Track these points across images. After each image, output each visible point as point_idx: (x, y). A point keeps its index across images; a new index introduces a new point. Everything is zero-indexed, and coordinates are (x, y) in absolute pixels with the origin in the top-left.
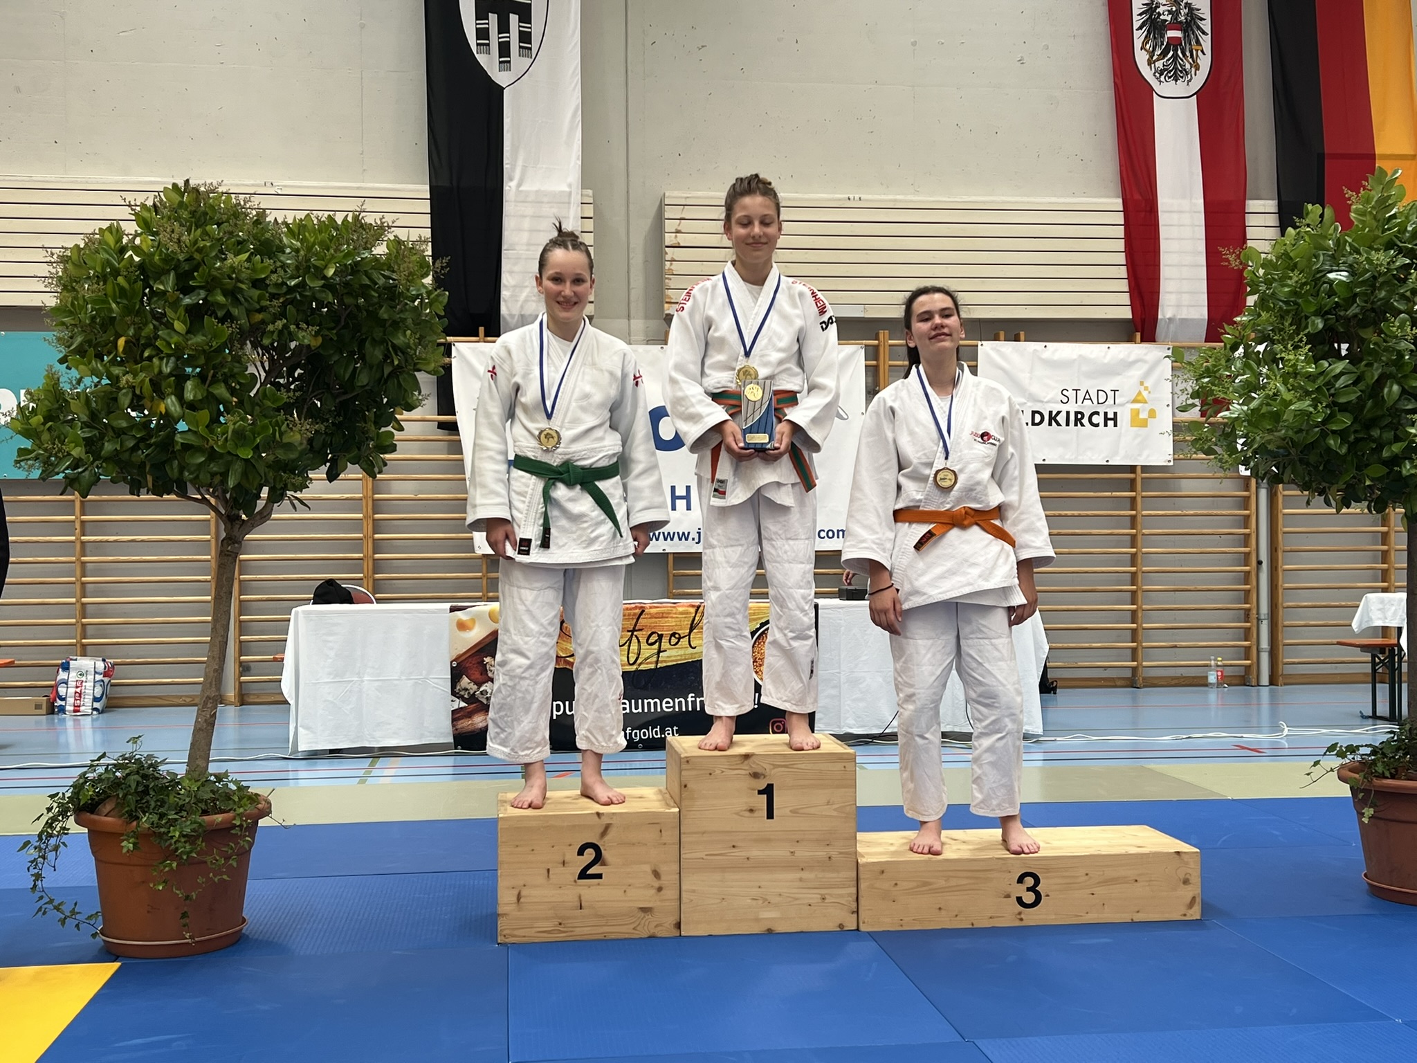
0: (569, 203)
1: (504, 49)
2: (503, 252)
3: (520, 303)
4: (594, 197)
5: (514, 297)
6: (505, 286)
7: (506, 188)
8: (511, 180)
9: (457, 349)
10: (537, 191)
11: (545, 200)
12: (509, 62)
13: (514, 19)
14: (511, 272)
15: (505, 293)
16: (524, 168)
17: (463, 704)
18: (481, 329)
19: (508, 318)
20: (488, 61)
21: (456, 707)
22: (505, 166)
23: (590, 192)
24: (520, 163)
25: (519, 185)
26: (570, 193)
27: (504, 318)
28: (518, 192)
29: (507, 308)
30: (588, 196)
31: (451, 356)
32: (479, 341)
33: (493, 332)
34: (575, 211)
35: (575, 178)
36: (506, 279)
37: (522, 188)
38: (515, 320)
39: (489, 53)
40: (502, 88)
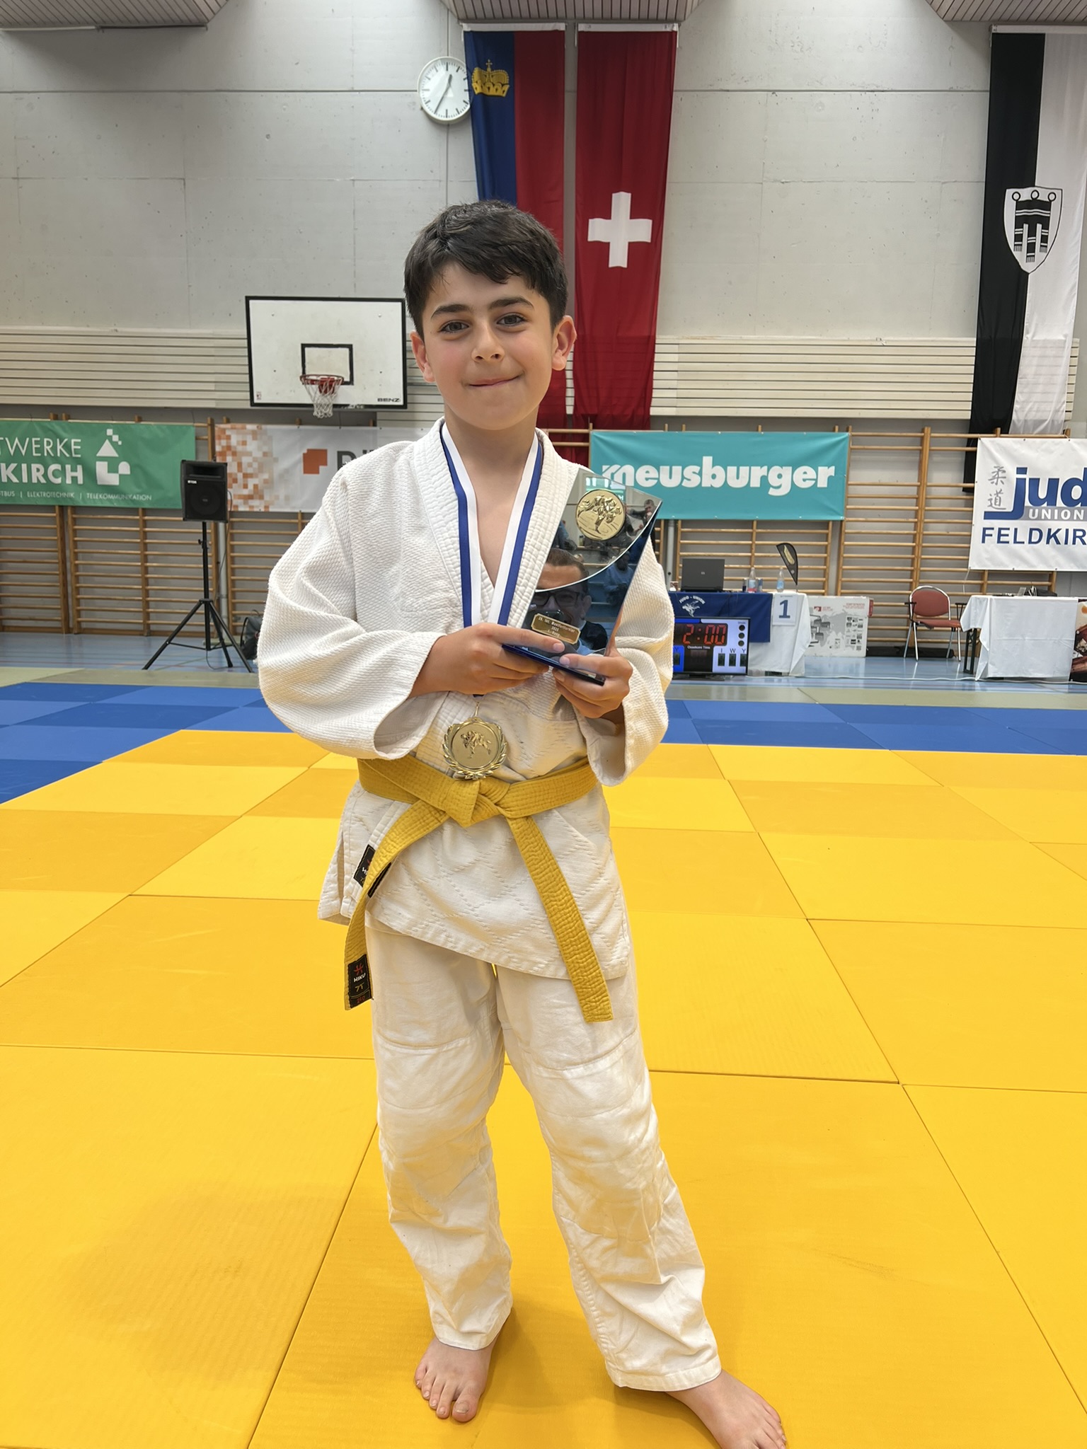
0: (1064, 347)
1: (1031, 248)
2: (1018, 380)
3: (1025, 413)
4: (1080, 343)
5: (1022, 409)
6: (1017, 401)
7: (1024, 338)
8: (1028, 333)
9: (982, 442)
10: (1044, 340)
11: (1049, 345)
12: (1034, 256)
13: (1039, 226)
14: (1021, 393)
15: (1016, 406)
16: (1037, 325)
17: (1080, 655)
18: (999, 429)
19: (1016, 422)
20: (1020, 256)
21: (1076, 656)
22: (1025, 324)
23: (1078, 340)
24: (1035, 320)
25: (1033, 336)
26: (1065, 341)
27: (1014, 421)
28: (1033, 341)
29: (1017, 414)
30: (1076, 343)
31: (976, 446)
32: (996, 437)
33: (1005, 431)
34: (1067, 352)
35: (1069, 330)
36: (1018, 397)
37: (1035, 338)
38: (1021, 423)
39: (1021, 250)
40: (1027, 274)
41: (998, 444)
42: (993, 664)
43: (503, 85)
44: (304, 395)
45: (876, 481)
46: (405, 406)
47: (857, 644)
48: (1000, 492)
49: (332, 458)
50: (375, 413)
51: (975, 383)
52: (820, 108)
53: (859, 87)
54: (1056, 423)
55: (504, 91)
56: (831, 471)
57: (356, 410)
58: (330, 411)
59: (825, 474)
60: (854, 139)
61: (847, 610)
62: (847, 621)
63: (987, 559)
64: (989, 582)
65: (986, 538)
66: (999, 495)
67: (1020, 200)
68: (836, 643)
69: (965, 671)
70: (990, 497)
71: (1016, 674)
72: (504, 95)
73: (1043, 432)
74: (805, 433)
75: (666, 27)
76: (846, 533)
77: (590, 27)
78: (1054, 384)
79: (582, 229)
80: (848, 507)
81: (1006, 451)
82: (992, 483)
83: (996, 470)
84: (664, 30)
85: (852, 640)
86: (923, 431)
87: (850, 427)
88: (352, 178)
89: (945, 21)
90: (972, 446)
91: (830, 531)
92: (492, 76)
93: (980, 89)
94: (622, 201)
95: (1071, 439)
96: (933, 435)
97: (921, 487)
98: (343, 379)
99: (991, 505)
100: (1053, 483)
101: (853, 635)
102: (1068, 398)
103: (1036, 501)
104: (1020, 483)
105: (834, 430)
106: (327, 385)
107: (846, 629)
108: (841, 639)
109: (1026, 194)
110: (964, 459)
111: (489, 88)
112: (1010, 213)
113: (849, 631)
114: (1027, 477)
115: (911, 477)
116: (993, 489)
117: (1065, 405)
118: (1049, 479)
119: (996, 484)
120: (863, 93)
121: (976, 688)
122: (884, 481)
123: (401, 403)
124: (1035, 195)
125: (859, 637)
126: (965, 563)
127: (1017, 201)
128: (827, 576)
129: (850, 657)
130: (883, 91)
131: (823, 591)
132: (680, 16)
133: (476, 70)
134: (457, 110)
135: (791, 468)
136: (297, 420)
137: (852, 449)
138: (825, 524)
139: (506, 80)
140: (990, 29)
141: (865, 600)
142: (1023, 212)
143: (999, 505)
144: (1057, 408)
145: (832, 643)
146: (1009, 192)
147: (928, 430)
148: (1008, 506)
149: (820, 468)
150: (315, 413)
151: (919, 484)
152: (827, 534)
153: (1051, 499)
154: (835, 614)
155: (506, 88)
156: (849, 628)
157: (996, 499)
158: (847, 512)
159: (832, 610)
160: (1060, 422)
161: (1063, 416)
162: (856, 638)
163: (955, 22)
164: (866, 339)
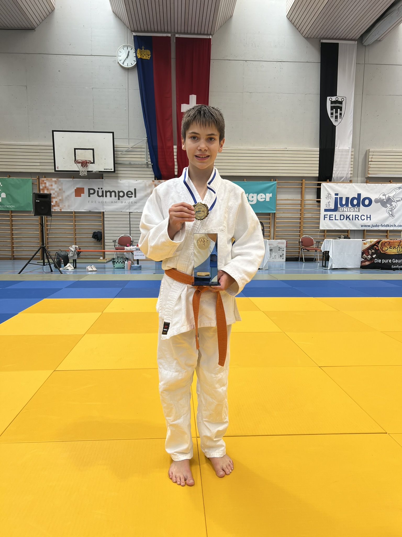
0: (349, 152)
1: (336, 117)
2: (334, 163)
3: (337, 174)
4: (354, 150)
5: (336, 173)
7: (335, 148)
8: (336, 147)
9: (322, 184)
10: (342, 149)
11: (344, 151)
12: (337, 120)
13: (339, 110)
14: (335, 167)
15: (334, 172)
16: (339, 144)
17: (364, 260)
18: (328, 180)
19: (334, 177)
20: (333, 120)
21: (362, 260)
22: (336, 144)
23: (353, 149)
24: (338, 143)
26: (349, 149)
27: (333, 177)
29: (334, 175)
30: (353, 150)
31: (321, 186)
32: (327, 183)
33: (330, 181)
34: (350, 153)
35: (350, 146)
36: (334, 169)
37: (339, 148)
38: (336, 178)
39: (333, 118)
40: (335, 126)
41: (328, 185)
42: (334, 264)
43: (148, 55)
44: (76, 167)
45: (286, 199)
46: (114, 172)
47: (282, 257)
48: (329, 202)
49: (86, 191)
50: (103, 174)
51: (319, 164)
52: (262, 67)
53: (276, 60)
54: (347, 178)
55: (149, 58)
56: (271, 195)
57: (96, 173)
58: (86, 174)
59: (268, 196)
60: (275, 78)
61: (278, 245)
62: (278, 249)
63: (326, 226)
64: (327, 234)
65: (325, 218)
66: (329, 203)
67: (332, 101)
68: (275, 257)
69: (323, 266)
70: (326, 204)
71: (342, 267)
72: (149, 59)
73: (343, 181)
74: (261, 182)
75: (207, 37)
76: (277, 217)
77: (180, 35)
78: (346, 164)
79: (179, 108)
80: (277, 208)
81: (331, 188)
82: (327, 199)
83: (328, 194)
84: (206, 38)
85: (280, 256)
86: (302, 181)
87: (277, 179)
88: (92, 87)
89: (305, 38)
90: (319, 186)
91: (271, 217)
92: (144, 52)
93: (317, 62)
94: (193, 98)
95: (353, 184)
96: (306, 182)
97: (302, 201)
98: (91, 161)
99: (327, 207)
100: (347, 199)
101: (281, 254)
102: (351, 169)
103: (342, 205)
104: (336, 199)
105: (271, 181)
106: (84, 164)
107: (278, 252)
108: (277, 255)
109: (334, 99)
110: (317, 190)
111: (143, 56)
112: (329, 105)
113: (279, 252)
114: (338, 197)
115: (299, 197)
116: (327, 201)
117: (350, 172)
118: (346, 197)
119: (328, 199)
120: (277, 62)
121: (328, 272)
122: (289, 198)
123: (113, 170)
124: (337, 99)
125: (283, 254)
126: (318, 227)
127: (331, 101)
128: (270, 233)
129: (280, 262)
130: (284, 62)
131: (269, 238)
132: (212, 33)
133: (138, 50)
134: (131, 64)
135: (256, 194)
136: (72, 177)
137: (277, 187)
138: (269, 214)
139: (149, 53)
140: (320, 41)
141: (284, 241)
142: (333, 105)
143: (329, 207)
144: (348, 173)
145: (273, 257)
146: (328, 98)
147: (304, 180)
148: (332, 207)
149: (267, 194)
150: (80, 174)
151: (301, 199)
152: (270, 218)
153: (347, 204)
154: (274, 246)
155: (150, 56)
156: (279, 251)
157: (328, 204)
158: (277, 210)
159: (273, 245)
160: (349, 177)
161: (350, 175)
162: (282, 255)
163: (308, 38)
164: (281, 148)
